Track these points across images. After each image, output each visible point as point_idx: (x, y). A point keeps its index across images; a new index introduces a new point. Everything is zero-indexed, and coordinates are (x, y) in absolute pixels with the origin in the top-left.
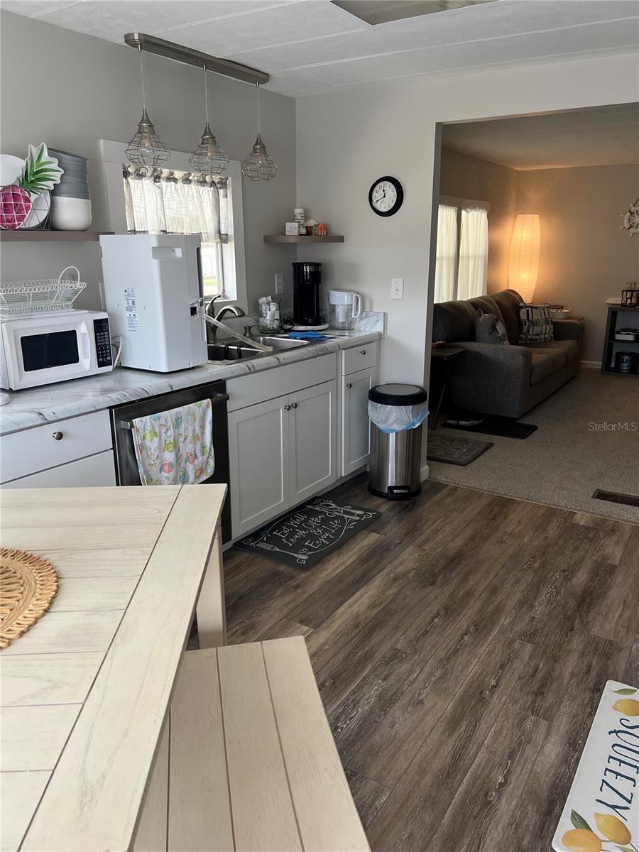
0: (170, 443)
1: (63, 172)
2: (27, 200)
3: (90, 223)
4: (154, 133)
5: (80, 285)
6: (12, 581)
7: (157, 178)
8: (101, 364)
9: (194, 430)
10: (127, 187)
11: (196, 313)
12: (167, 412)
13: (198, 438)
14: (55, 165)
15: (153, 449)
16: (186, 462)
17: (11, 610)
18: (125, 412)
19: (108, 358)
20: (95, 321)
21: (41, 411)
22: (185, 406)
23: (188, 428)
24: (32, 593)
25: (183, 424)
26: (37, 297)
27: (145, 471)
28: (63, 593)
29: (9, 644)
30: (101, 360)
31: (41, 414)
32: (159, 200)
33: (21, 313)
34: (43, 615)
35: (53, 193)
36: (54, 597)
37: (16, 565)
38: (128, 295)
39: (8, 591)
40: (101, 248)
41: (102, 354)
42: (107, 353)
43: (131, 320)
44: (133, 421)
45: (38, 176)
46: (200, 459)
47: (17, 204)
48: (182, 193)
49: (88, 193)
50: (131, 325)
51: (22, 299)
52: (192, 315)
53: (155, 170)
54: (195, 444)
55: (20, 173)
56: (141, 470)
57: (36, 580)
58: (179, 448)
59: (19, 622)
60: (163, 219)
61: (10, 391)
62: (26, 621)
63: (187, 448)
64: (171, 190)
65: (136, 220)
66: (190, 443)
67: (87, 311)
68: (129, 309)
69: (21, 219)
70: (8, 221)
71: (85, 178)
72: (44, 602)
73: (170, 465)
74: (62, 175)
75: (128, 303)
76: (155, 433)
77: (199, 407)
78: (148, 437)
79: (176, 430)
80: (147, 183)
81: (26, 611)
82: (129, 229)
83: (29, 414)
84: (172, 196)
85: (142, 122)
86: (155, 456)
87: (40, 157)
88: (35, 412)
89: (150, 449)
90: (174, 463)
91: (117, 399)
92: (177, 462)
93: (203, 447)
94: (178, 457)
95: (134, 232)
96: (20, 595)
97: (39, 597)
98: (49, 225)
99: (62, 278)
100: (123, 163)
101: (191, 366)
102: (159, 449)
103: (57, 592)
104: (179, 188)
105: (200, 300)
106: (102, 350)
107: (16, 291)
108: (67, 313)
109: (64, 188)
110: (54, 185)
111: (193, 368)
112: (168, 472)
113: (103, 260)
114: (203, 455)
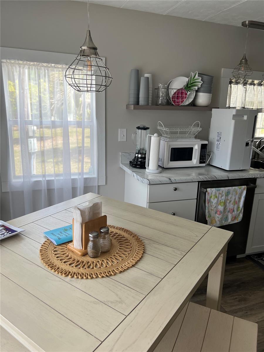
0: (222, 202)
1: (202, 82)
2: (186, 94)
3: (210, 104)
4: (247, 64)
5: (199, 129)
6: (128, 247)
7: (245, 84)
8: (201, 163)
9: (235, 199)
10: (230, 88)
11: (248, 145)
12: (223, 188)
13: (237, 203)
14: (200, 80)
15: (214, 203)
16: (228, 212)
17: (122, 260)
18: (204, 185)
19: (204, 160)
20: (202, 144)
21: (171, 178)
22: (233, 187)
23: (232, 197)
24: (132, 256)
25: (230, 195)
26: (181, 133)
27: (209, 212)
28: (143, 260)
29: (115, 275)
30: (201, 161)
31: (170, 179)
32: (244, 93)
33: (174, 138)
34: (131, 267)
35: (197, 91)
36: (139, 261)
37: (133, 241)
38: (219, 134)
39: (125, 251)
40: (212, 114)
41: (202, 158)
42: (204, 158)
43: (218, 145)
44: (207, 189)
45: (192, 85)
46: (235, 212)
47: (182, 96)
48: (256, 90)
49: (211, 91)
50: (217, 147)
51: (176, 133)
52: (246, 146)
53: (245, 80)
54: (234, 205)
55: (185, 84)
56: (207, 211)
57: (136, 250)
58: (226, 205)
59: (122, 266)
60: (244, 102)
61: (163, 168)
62: (125, 267)
63: (230, 206)
64: (251, 89)
65: (231, 102)
66: (232, 204)
67: (199, 140)
68: (218, 141)
69: (182, 102)
70: (177, 102)
71: (211, 85)
72: (134, 261)
73: (220, 212)
74: (202, 84)
75: (218, 138)
76: (216, 197)
77: (240, 189)
78: (213, 197)
79: (226, 197)
80: (240, 86)
81: (126, 263)
82: (227, 106)
83: (166, 178)
84: (251, 92)
85: (242, 59)
86: (214, 206)
87: (194, 77)
88: (168, 178)
89: (213, 203)
90: (222, 211)
91: (203, 178)
92: (224, 211)
93: (238, 207)
94: (225, 209)
95: (229, 107)
96: (128, 254)
97: (134, 258)
98: (193, 104)
99: (193, 126)
100: (230, 78)
101: (241, 169)
102: (217, 204)
103: (141, 259)
104: (255, 88)
105: (251, 140)
106: (202, 157)
107: (173, 130)
108: (191, 140)
109: (202, 89)
110: (198, 88)
111: (242, 170)
112: (219, 215)
113: (212, 119)
114: (237, 211)
